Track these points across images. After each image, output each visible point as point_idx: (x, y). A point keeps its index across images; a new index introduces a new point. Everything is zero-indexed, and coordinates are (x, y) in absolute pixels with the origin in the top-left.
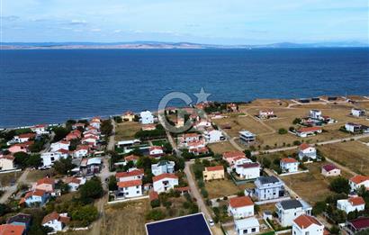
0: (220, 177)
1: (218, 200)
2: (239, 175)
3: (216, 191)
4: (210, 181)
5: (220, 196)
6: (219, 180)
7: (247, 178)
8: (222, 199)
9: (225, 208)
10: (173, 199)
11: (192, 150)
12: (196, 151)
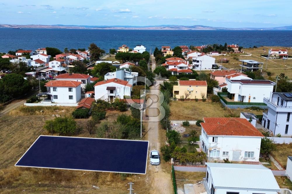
0: (199, 97)
1: (186, 125)
2: (232, 96)
3: (186, 112)
4: (182, 100)
5: (192, 119)
6: (196, 100)
7: (246, 100)
8: (193, 123)
9: (194, 136)
10: (115, 112)
11: (172, 70)
12: (175, 72)
